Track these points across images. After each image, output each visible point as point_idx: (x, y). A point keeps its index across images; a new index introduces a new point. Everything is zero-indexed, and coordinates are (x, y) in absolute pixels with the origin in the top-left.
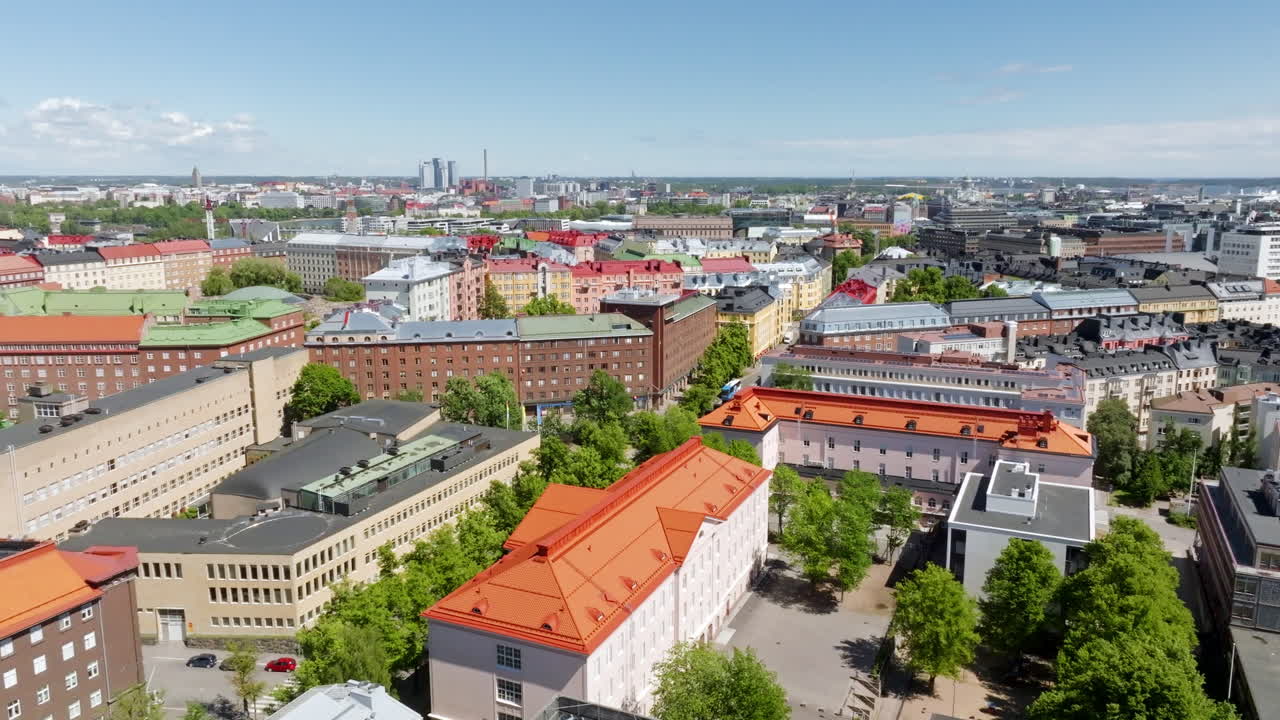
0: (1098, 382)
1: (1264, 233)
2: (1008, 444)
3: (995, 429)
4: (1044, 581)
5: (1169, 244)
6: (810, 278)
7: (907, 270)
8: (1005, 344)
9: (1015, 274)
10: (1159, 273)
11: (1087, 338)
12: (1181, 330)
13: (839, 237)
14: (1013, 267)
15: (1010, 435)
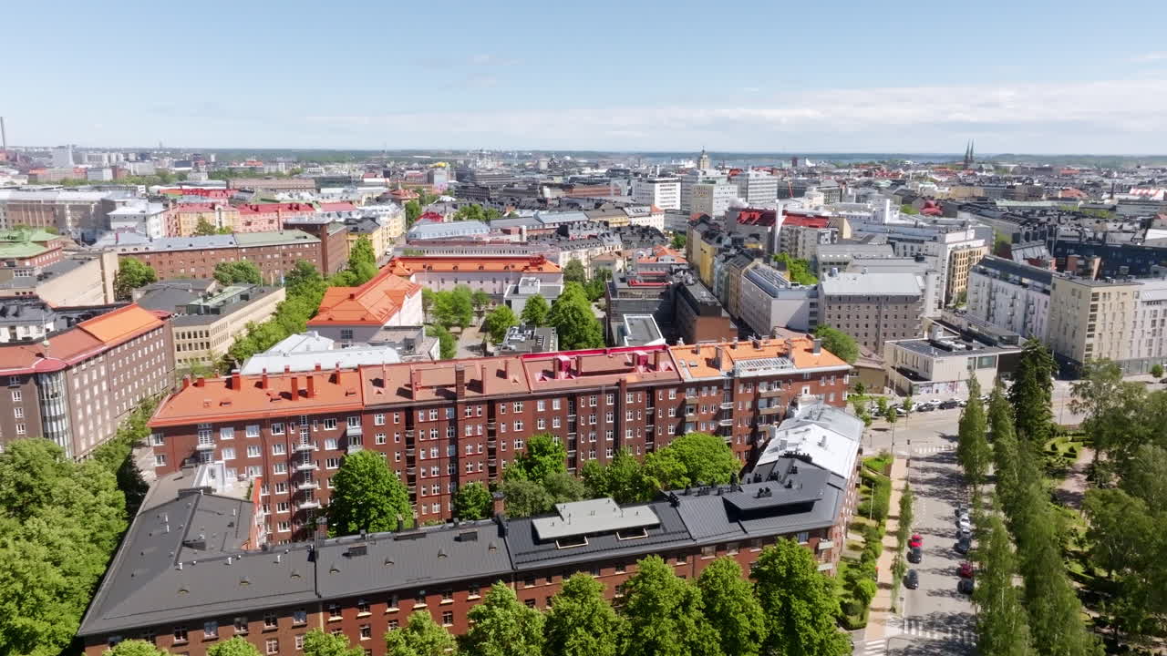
0: (567, 253)
1: (657, 182)
2: (526, 271)
3: (519, 266)
4: (543, 309)
5: (612, 192)
6: (394, 216)
7: (459, 207)
8: (521, 238)
9: (522, 208)
10: (600, 205)
11: (562, 235)
12: (608, 229)
13: (402, 191)
14: (522, 204)
15: (526, 268)
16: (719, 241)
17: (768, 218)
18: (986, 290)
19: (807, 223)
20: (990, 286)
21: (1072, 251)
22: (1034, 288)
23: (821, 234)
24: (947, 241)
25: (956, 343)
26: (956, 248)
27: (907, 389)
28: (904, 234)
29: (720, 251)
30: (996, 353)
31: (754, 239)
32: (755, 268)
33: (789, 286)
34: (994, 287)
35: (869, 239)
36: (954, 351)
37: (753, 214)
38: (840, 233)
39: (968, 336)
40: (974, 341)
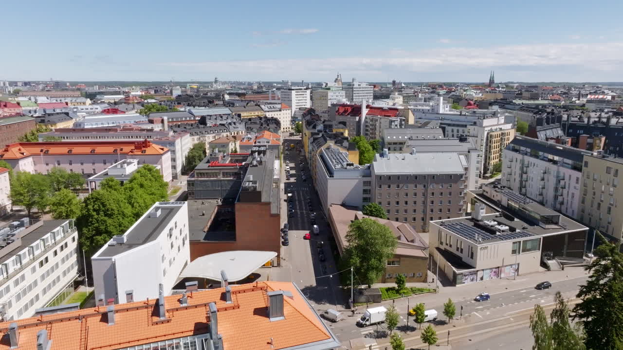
2: (130, 153)
3: (127, 149)
8: (163, 126)
11: (202, 124)
13: (131, 98)
15: (132, 150)
16: (314, 127)
17: (356, 110)
18: (519, 165)
19: (383, 113)
20: (522, 161)
21: (582, 132)
22: (564, 165)
23: (391, 122)
24: (484, 125)
25: (499, 224)
26: (491, 131)
27: (451, 276)
28: (452, 120)
29: (313, 134)
30: (539, 234)
31: (341, 126)
32: (328, 148)
33: (345, 166)
34: (526, 163)
35: (426, 124)
36: (498, 233)
37: (346, 108)
38: (407, 121)
39: (509, 213)
40: (516, 220)
